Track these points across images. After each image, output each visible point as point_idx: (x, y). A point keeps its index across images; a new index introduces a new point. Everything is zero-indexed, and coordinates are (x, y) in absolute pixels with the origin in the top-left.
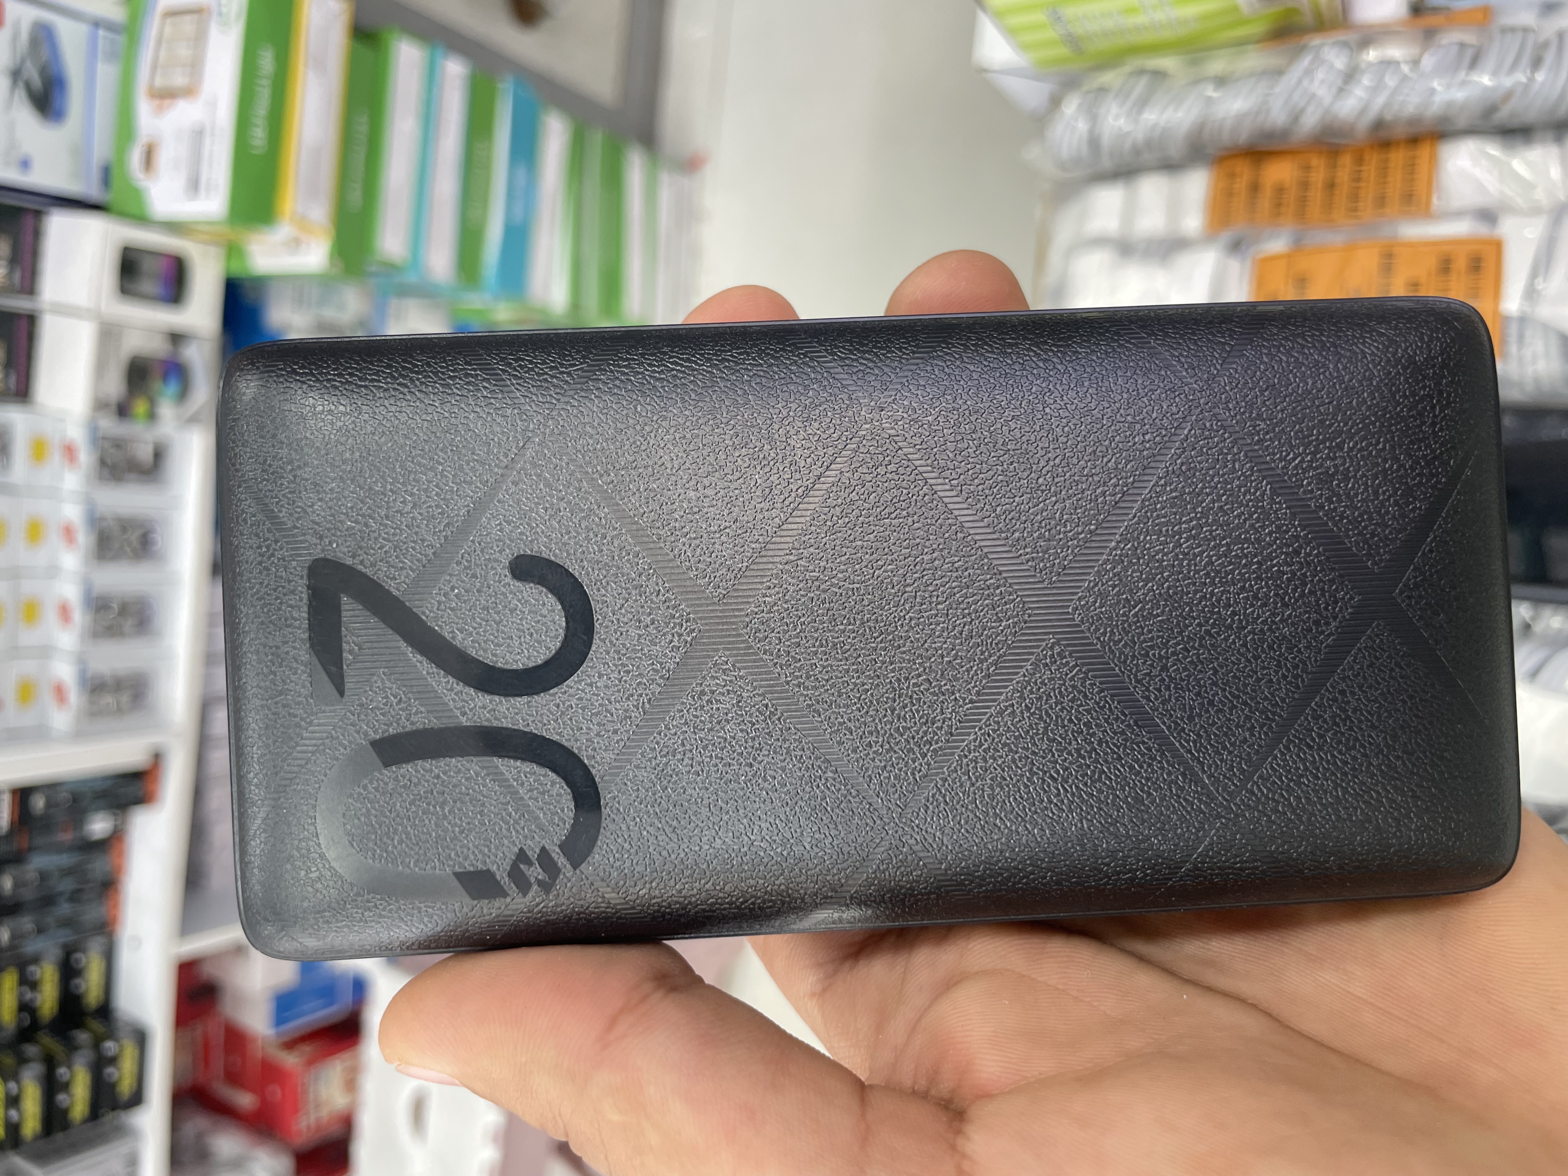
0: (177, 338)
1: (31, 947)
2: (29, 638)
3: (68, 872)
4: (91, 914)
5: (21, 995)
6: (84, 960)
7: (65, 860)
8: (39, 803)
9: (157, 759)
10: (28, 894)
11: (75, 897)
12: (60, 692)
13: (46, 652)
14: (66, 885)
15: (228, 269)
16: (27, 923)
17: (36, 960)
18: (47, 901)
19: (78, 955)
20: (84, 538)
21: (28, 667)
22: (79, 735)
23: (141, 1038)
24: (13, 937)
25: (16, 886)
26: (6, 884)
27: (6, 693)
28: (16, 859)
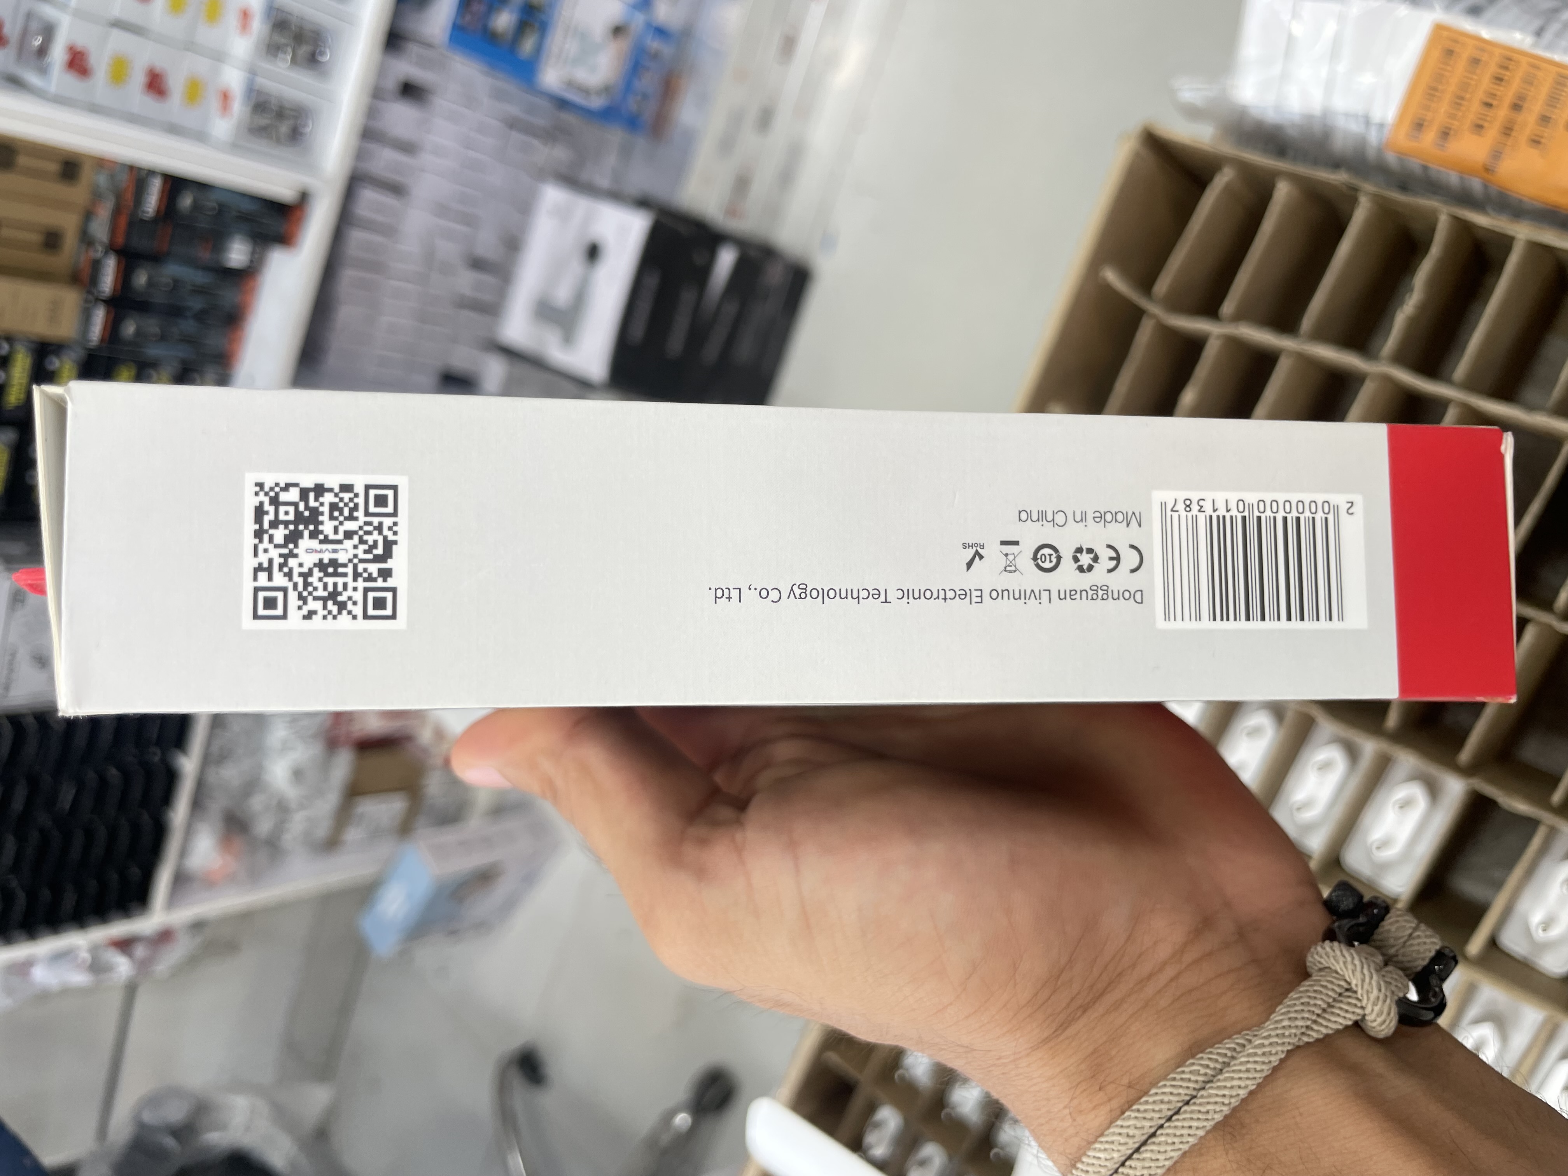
2: (206, 35)
3: (199, 291)
4: (213, 340)
7: (199, 278)
8: (186, 201)
9: (304, 198)
10: (159, 298)
11: (201, 317)
13: (219, 57)
14: (196, 304)
16: (152, 325)
18: (174, 312)
21: (201, 65)
22: (235, 147)
24: (138, 333)
25: (150, 283)
26: (141, 279)
27: (176, 84)
28: (156, 258)
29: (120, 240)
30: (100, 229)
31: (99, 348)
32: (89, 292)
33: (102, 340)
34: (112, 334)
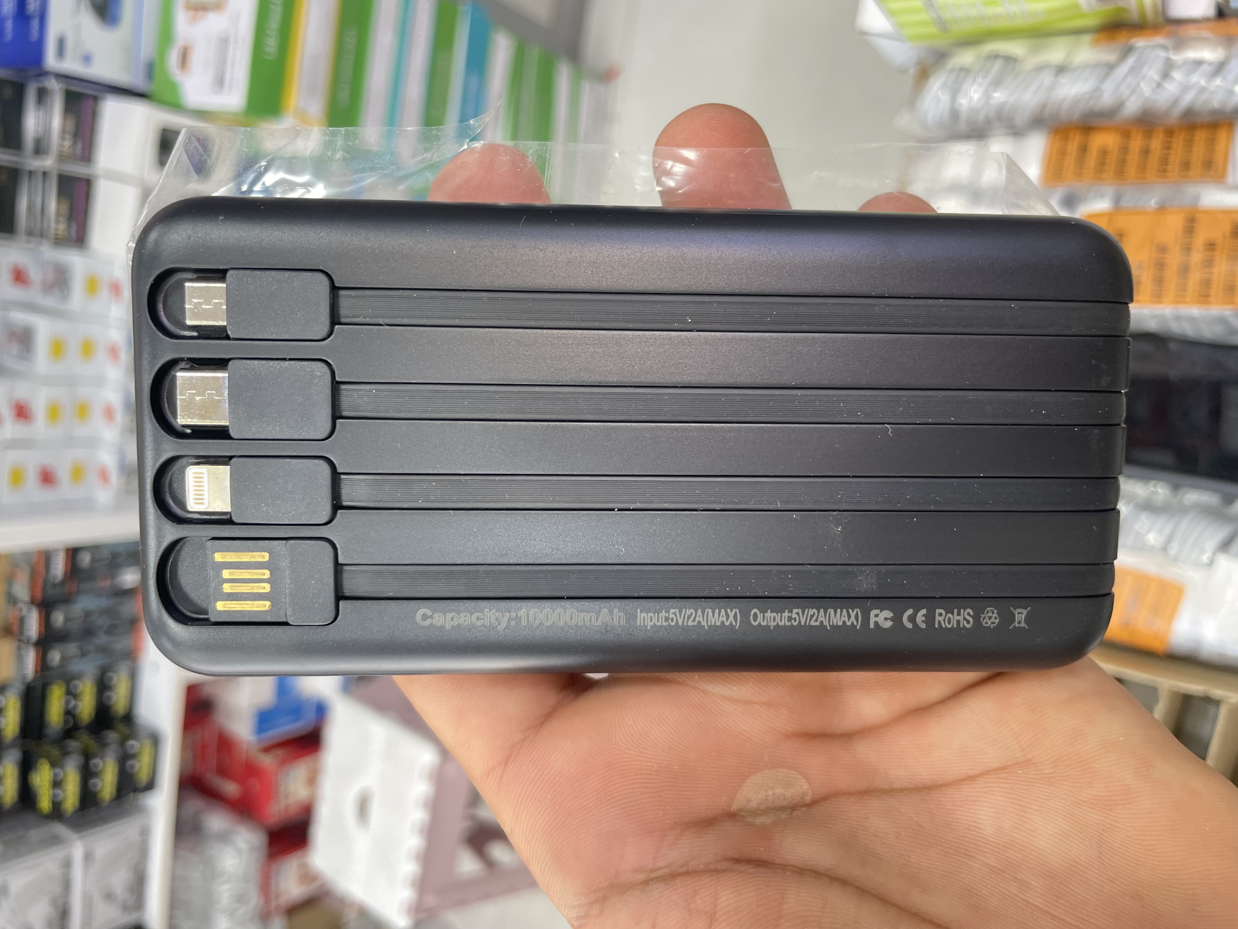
1: (75, 667)
2: (81, 431)
3: (105, 611)
4: (121, 644)
5: (67, 702)
6: (115, 679)
7: (103, 602)
8: (85, 559)
10: (75, 627)
11: (111, 630)
12: (104, 476)
13: (93, 443)
14: (104, 621)
16: (72, 648)
17: (78, 676)
18: (88, 633)
19: (110, 674)
20: (125, 356)
21: (80, 454)
22: (117, 508)
23: (155, 740)
24: (63, 659)
25: (67, 620)
26: (58, 618)
27: (63, 473)
28: (66, 600)
29: (39, 595)
30: (22, 591)
31: (34, 680)
32: (20, 640)
33: (36, 672)
34: (43, 665)
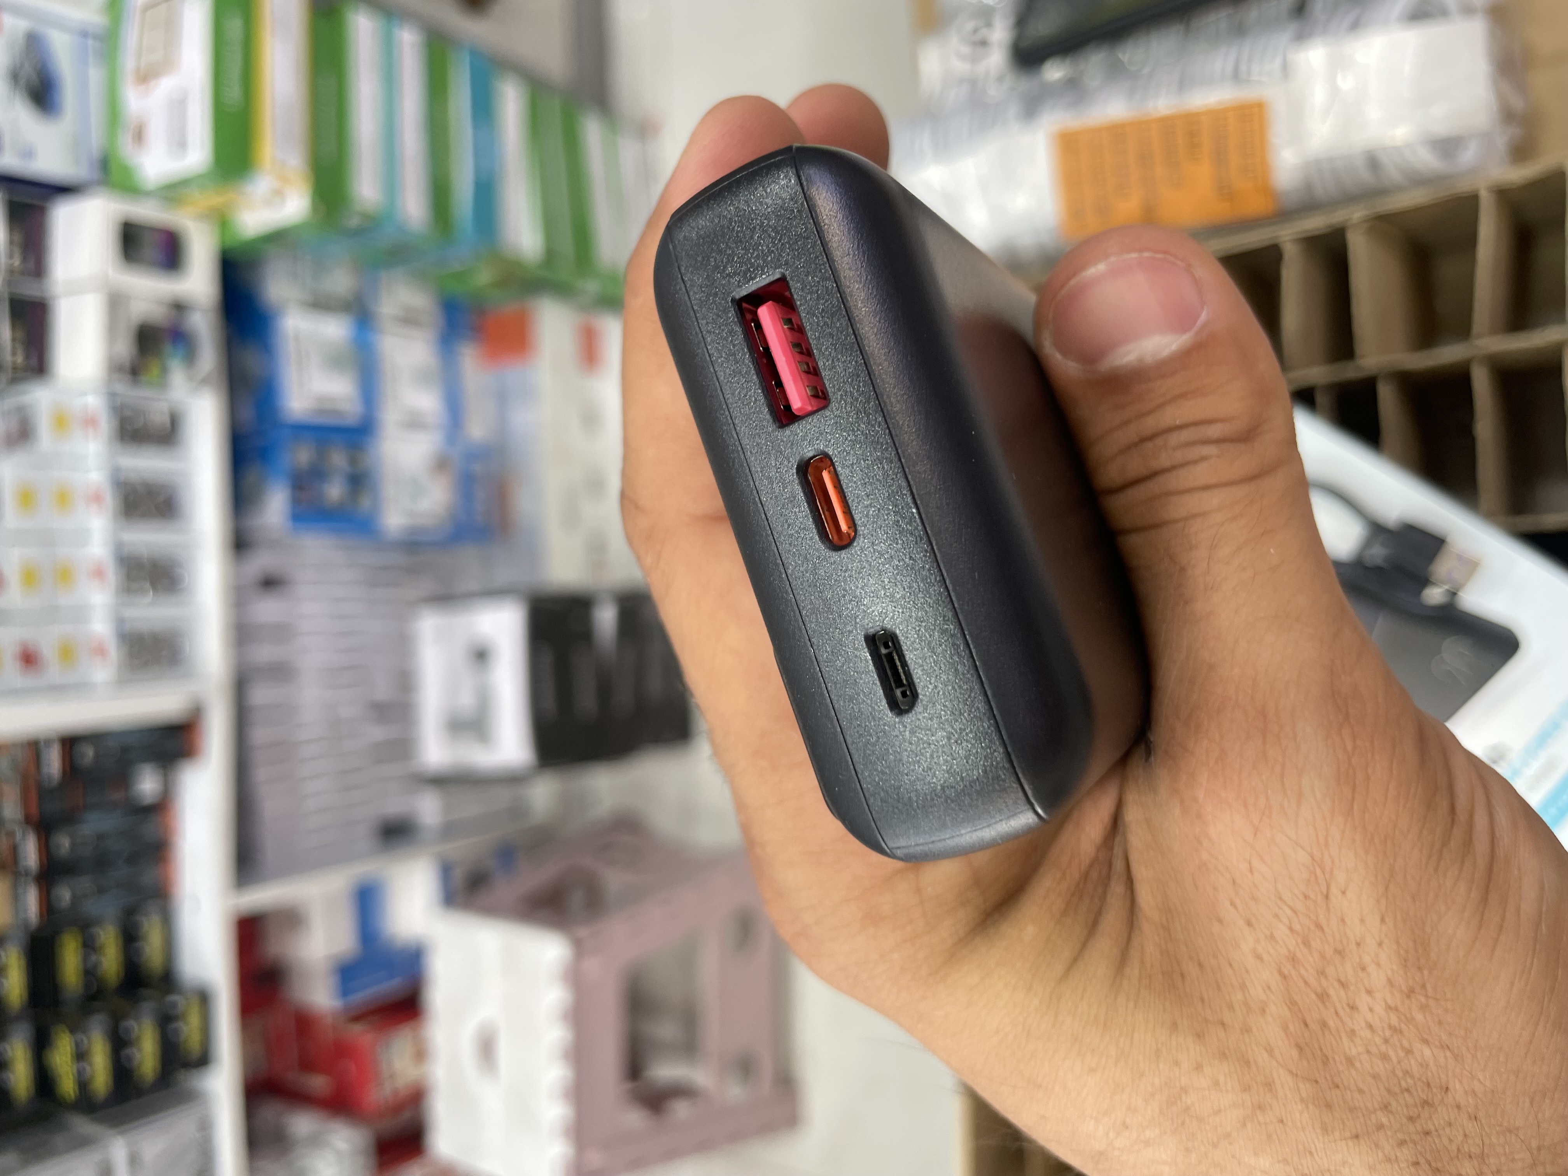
0: (179, 307)
1: (93, 907)
2: (66, 599)
3: (122, 834)
4: (146, 877)
5: (85, 958)
6: (145, 925)
7: (119, 822)
8: (87, 755)
9: (197, 711)
10: (85, 854)
11: (133, 859)
12: (100, 651)
13: (81, 613)
14: (122, 847)
15: (223, 242)
16: (85, 883)
17: (97, 922)
18: (103, 862)
19: (137, 919)
20: (110, 500)
21: (65, 630)
22: (121, 684)
23: (204, 998)
24: (74, 897)
25: (73, 845)
26: (63, 843)
27: (48, 651)
28: (71, 818)
29: (34, 813)
30: (12, 808)
31: (40, 926)
32: (15, 875)
33: (41, 915)
34: (48, 906)
